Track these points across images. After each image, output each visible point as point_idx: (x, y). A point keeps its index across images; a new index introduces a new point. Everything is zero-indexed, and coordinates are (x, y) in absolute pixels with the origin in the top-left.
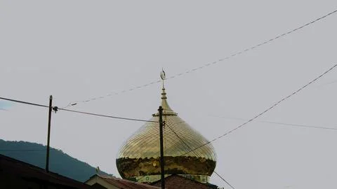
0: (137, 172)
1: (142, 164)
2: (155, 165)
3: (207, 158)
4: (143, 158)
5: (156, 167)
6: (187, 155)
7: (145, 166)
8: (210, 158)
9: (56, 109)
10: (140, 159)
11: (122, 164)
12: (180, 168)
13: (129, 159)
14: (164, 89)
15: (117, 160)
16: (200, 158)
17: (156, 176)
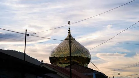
0: (58, 63)
1: (60, 59)
2: (65, 60)
3: (87, 57)
4: (61, 57)
5: (66, 60)
6: (79, 56)
7: (61, 60)
8: (88, 57)
9: (28, 35)
10: (60, 57)
11: (52, 59)
12: (76, 61)
13: (55, 57)
14: (69, 29)
15: (50, 58)
16: (84, 57)
17: (66, 64)
